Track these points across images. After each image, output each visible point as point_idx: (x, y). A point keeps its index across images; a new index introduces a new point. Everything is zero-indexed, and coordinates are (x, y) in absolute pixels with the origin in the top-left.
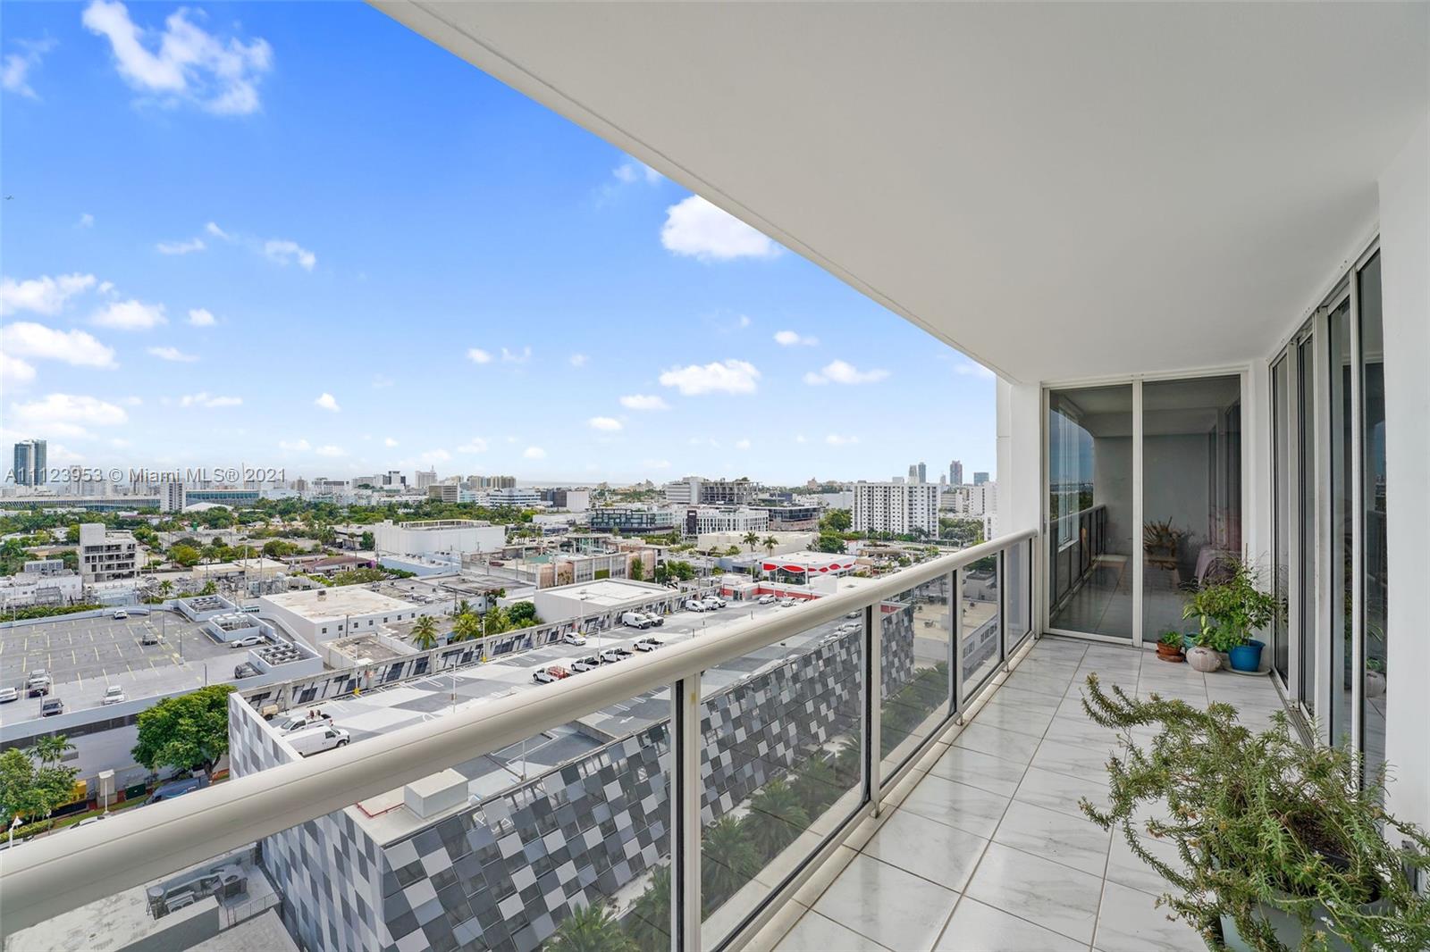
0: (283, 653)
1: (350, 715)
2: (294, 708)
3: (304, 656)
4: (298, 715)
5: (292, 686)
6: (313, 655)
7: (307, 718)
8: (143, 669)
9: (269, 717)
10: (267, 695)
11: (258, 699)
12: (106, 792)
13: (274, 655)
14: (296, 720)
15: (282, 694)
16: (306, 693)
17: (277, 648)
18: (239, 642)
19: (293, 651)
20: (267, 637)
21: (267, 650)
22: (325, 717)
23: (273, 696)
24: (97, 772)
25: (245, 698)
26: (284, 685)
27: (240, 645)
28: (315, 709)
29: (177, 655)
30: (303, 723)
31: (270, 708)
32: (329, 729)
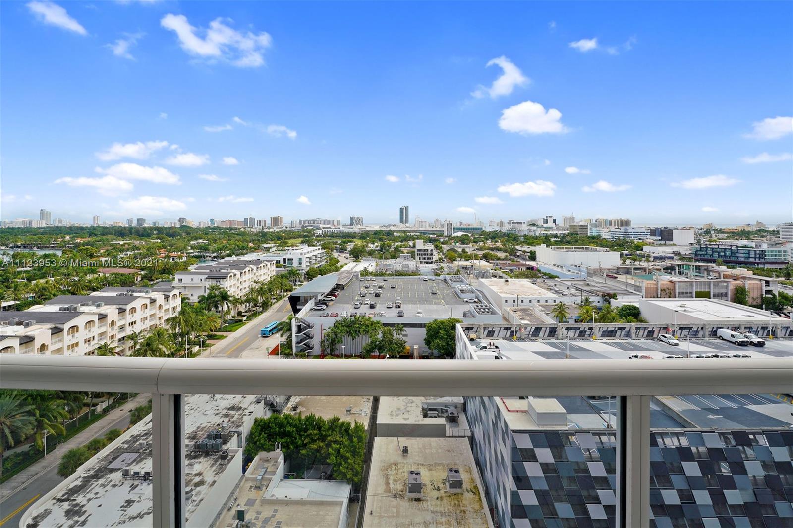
0: (484, 309)
1: (510, 350)
2: (484, 338)
3: (493, 313)
4: (484, 342)
5: (483, 327)
6: (498, 313)
7: (488, 345)
8: (430, 304)
9: (472, 340)
10: (472, 329)
11: (468, 329)
12: (416, 354)
13: (480, 309)
14: (483, 345)
15: (478, 330)
16: (489, 332)
17: (481, 306)
18: (466, 300)
19: (489, 309)
20: (478, 299)
21: (477, 306)
22: (497, 347)
23: (475, 330)
24: (413, 345)
25: (462, 328)
26: (480, 325)
27: (467, 301)
28: (492, 342)
29: (443, 301)
30: (485, 347)
31: (473, 336)
32: (497, 355)
